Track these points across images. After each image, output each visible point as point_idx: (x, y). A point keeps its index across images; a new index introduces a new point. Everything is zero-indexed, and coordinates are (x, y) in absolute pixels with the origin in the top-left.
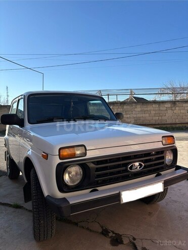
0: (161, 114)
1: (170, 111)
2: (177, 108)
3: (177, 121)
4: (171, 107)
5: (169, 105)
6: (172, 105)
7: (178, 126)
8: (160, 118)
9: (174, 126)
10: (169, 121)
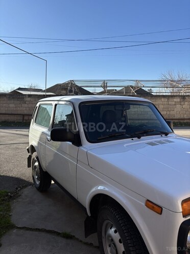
0: (169, 109)
1: (178, 106)
2: (186, 103)
3: (185, 117)
4: (180, 102)
5: (178, 100)
6: (182, 100)
7: (186, 121)
8: (168, 113)
9: (182, 121)
10: (177, 116)
